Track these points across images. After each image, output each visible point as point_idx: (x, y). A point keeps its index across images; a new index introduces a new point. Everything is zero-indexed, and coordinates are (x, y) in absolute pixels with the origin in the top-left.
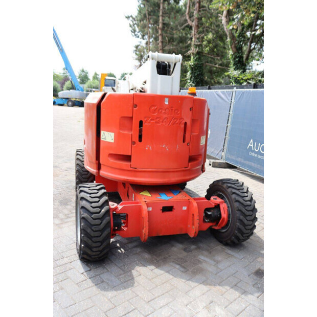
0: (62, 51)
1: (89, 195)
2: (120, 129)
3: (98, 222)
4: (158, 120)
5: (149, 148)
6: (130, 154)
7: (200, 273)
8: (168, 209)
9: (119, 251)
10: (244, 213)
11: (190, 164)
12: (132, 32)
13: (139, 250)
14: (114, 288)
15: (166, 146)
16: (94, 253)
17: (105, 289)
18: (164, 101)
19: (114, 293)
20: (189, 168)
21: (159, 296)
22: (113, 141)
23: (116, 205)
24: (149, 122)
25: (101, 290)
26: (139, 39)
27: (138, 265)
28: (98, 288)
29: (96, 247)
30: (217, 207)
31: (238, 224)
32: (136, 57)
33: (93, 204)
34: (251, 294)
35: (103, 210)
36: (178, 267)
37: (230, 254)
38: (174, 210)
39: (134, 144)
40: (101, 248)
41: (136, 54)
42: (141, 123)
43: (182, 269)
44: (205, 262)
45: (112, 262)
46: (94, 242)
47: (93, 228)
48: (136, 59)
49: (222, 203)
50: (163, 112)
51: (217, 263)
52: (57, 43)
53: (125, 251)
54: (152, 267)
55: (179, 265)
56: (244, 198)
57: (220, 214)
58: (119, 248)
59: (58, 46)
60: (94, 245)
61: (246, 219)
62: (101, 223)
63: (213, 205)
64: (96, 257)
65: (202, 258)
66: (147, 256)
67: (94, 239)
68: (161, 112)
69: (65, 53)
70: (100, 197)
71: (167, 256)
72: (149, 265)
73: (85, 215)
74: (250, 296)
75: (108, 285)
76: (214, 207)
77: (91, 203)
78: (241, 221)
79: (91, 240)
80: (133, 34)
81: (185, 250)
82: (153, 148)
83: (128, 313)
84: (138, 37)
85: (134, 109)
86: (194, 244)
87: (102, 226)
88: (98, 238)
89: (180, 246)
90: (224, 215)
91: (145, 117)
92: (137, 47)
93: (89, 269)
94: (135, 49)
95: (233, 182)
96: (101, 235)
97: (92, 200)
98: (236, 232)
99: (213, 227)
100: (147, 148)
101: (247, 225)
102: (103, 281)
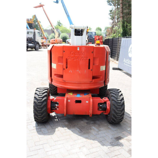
0: (68, 16)
1: (39, 92)
2: (58, 62)
3: (40, 104)
4: (74, 58)
5: (71, 71)
6: (62, 74)
7: (87, 134)
8: (79, 102)
9: (55, 120)
10: (116, 107)
11: (93, 80)
12: (108, 2)
13: (65, 120)
14: (44, 134)
15: (79, 71)
16: (39, 118)
17: (40, 134)
18: (77, 48)
19: (43, 136)
20: (93, 82)
21: (61, 140)
22: (56, 68)
23: (53, 97)
24: (70, 59)
25: (38, 134)
26: (112, 6)
27: (60, 127)
28: (37, 133)
29: (39, 115)
30: (105, 103)
31: (113, 112)
32: (110, 17)
33: (39, 96)
34: (106, 146)
35: (43, 99)
36: (78, 130)
37: (109, 128)
38: (82, 102)
39: (64, 70)
40: (42, 116)
41: (110, 15)
42: (67, 60)
43: (80, 131)
44: (94, 129)
45: (50, 124)
46: (39, 113)
47: (38, 107)
48: (110, 19)
49: (108, 101)
50: (77, 54)
51: (99, 131)
52: (66, 12)
53: (58, 120)
54: (66, 128)
55: (80, 129)
56: (117, 99)
57: (106, 107)
58: (56, 119)
59: (66, 14)
60: (39, 114)
61: (117, 110)
62: (42, 105)
63: (103, 101)
64: (40, 120)
65: (93, 127)
66: (67, 123)
67: (39, 112)
68: (76, 54)
69: (70, 18)
70: (43, 93)
71: (76, 125)
72: (65, 127)
73: (36, 101)
74: (105, 147)
75: (42, 133)
76: (103, 102)
77: (39, 95)
78: (114, 110)
79: (37, 112)
80: (108, 3)
81: (87, 123)
82: (72, 71)
83: (44, 144)
84: (111, 5)
85: (64, 53)
86: (93, 121)
87: (42, 106)
88: (40, 111)
89: (86, 121)
90: (108, 107)
91: (68, 57)
92: (111, 11)
93: (38, 125)
94: (110, 12)
95: (114, 90)
96: (41, 110)
97: (39, 94)
98: (112, 116)
99: (104, 113)
100: (70, 72)
101: (118, 113)
102: (41, 131)
